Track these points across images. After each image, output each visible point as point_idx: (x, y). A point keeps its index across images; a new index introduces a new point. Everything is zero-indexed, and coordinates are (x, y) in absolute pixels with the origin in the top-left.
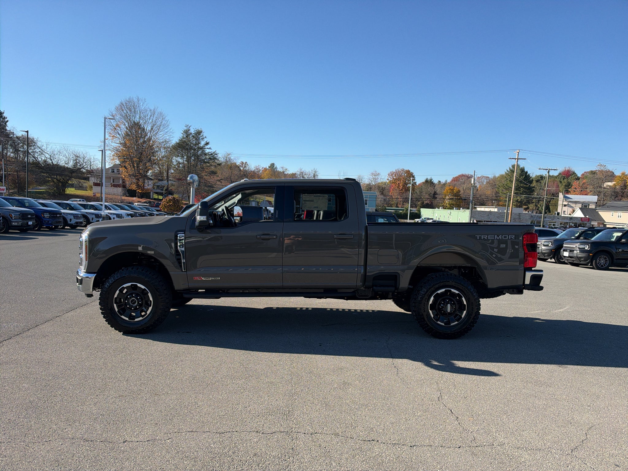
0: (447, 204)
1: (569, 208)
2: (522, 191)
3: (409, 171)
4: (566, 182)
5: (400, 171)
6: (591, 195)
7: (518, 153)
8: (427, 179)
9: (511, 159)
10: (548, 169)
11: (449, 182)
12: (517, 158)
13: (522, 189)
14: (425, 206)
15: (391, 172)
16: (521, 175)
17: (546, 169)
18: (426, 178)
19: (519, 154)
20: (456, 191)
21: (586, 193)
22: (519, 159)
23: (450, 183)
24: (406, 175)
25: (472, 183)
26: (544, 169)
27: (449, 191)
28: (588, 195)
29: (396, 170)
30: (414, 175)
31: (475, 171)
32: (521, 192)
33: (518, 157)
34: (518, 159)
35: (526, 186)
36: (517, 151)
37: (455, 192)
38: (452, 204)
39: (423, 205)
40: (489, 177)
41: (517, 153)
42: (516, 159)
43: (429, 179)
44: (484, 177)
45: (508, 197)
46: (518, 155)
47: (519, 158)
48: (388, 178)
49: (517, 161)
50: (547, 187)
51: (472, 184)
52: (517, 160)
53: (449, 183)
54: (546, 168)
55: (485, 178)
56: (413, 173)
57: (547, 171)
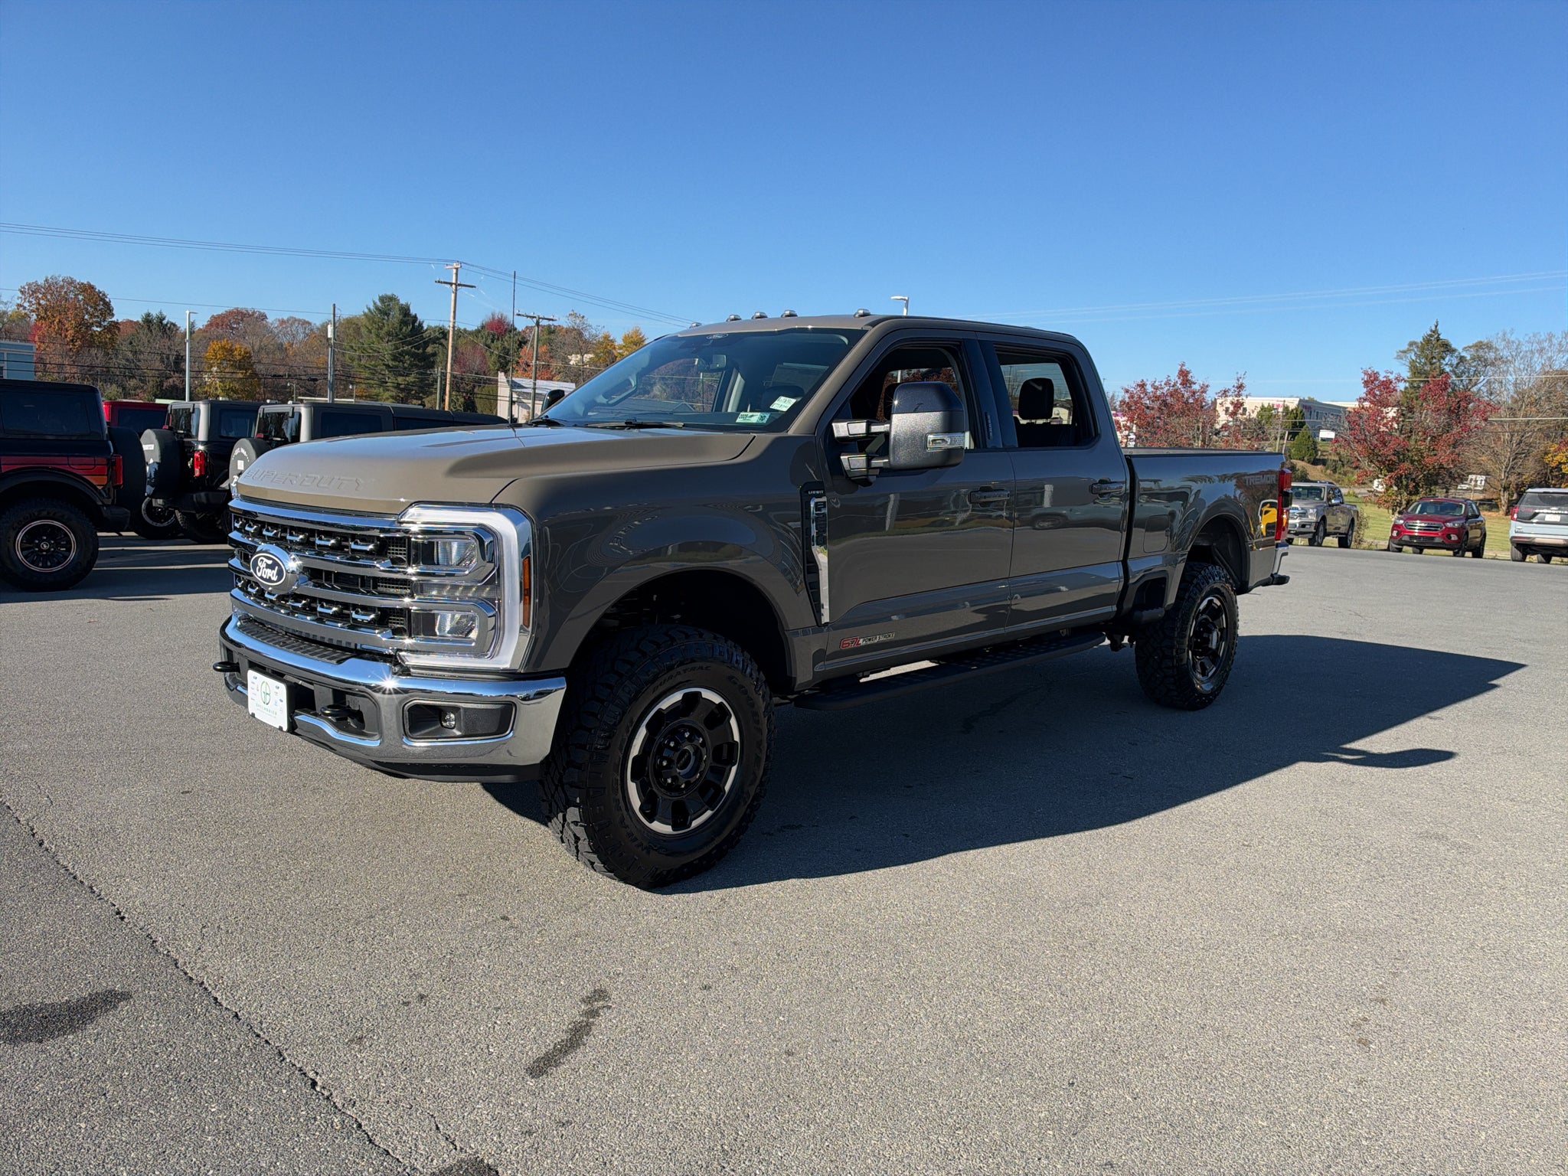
0: (216, 389)
1: (520, 408)
2: (408, 362)
3: (92, 287)
4: (500, 349)
5: (62, 283)
6: (558, 381)
7: (457, 269)
8: (148, 315)
9: (441, 283)
10: (535, 317)
11: (201, 327)
12: (454, 281)
13: (407, 357)
14: (168, 394)
15: (29, 285)
16: (403, 323)
17: (531, 317)
18: (146, 311)
19: (459, 272)
20: (240, 355)
21: (549, 376)
22: (460, 285)
23: (204, 331)
24: (81, 297)
25: (329, 336)
26: (528, 317)
27: (220, 352)
28: (555, 380)
29: (46, 280)
30: (107, 300)
31: (334, 305)
32: (405, 365)
33: (457, 280)
34: (457, 285)
35: (416, 351)
36: (455, 264)
37: (238, 358)
38: (232, 391)
39: (162, 390)
40: (309, 323)
41: (455, 271)
42: (451, 284)
43: (155, 316)
44: (296, 320)
45: (439, 378)
46: (457, 274)
47: (459, 282)
48: (19, 301)
49: (456, 290)
50: (537, 359)
51: (328, 340)
52: (454, 286)
53: (200, 329)
54: (532, 314)
55: (299, 324)
56: (104, 295)
57: (535, 320)
